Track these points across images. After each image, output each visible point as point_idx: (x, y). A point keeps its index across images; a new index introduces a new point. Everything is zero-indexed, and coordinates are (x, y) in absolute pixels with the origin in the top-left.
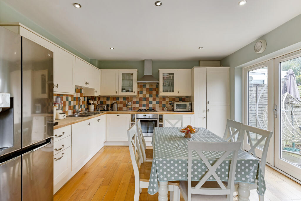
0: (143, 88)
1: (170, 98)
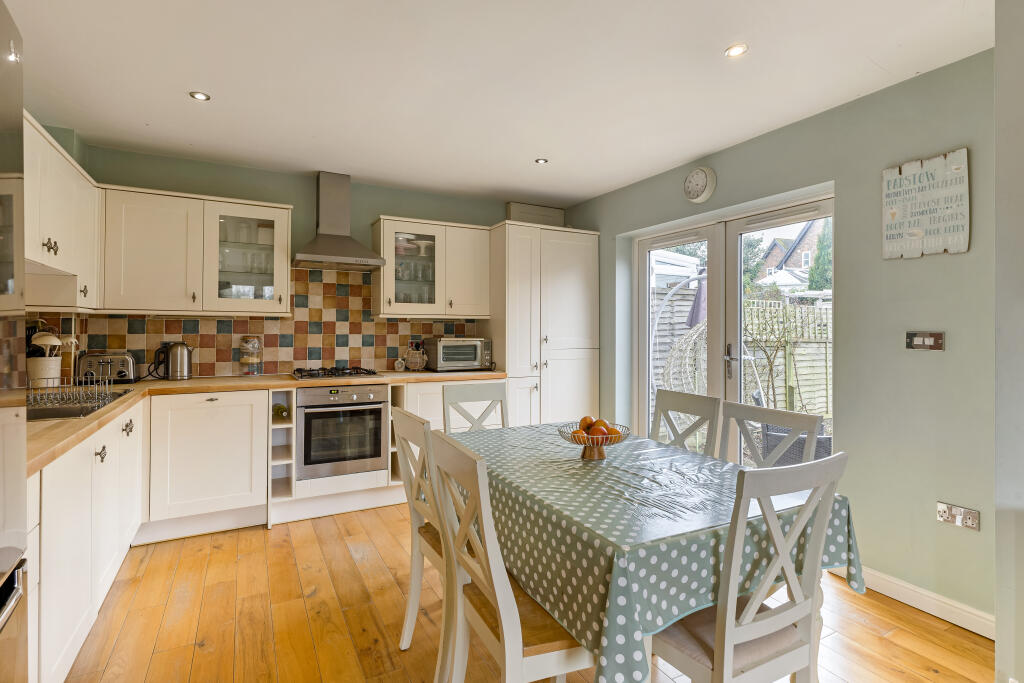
0: (311, 286)
1: (413, 323)
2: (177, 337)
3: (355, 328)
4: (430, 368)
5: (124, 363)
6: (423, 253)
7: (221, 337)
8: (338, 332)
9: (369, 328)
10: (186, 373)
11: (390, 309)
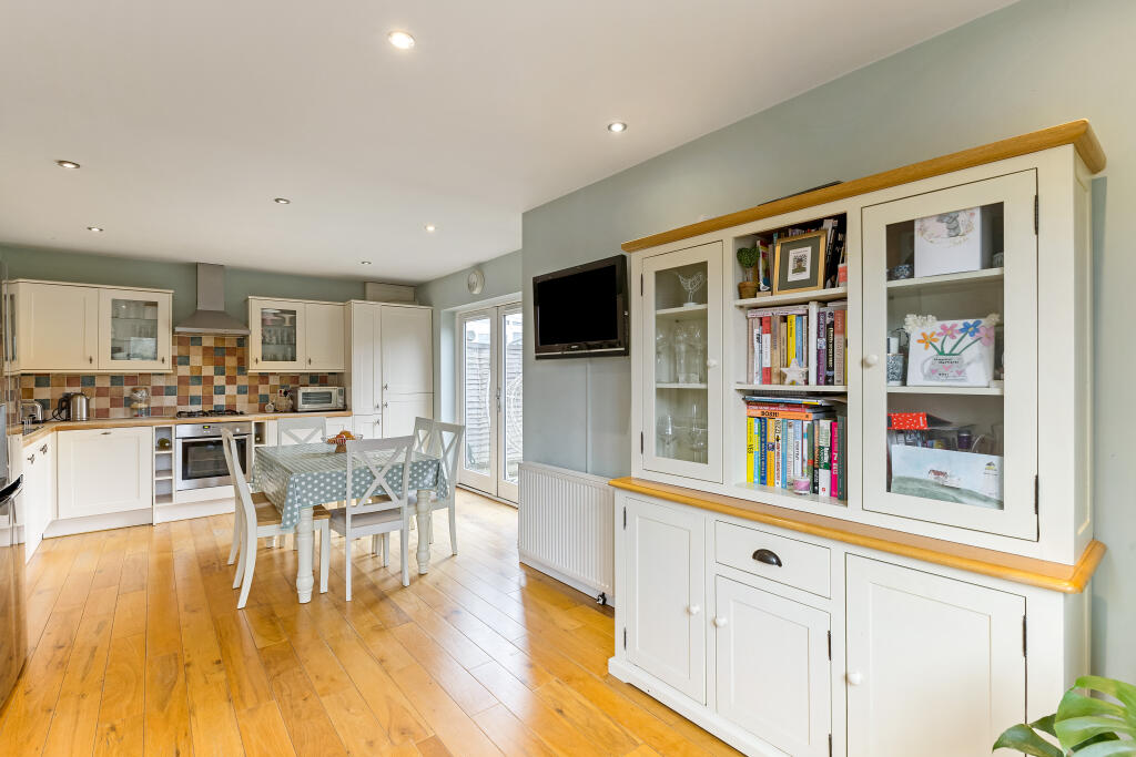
0: (192, 348)
1: (282, 376)
2: (78, 389)
3: (231, 380)
4: (294, 410)
5: (34, 408)
6: (287, 324)
7: (114, 389)
8: (216, 383)
9: (242, 381)
10: (84, 416)
11: (257, 366)
